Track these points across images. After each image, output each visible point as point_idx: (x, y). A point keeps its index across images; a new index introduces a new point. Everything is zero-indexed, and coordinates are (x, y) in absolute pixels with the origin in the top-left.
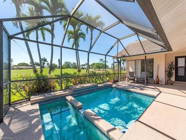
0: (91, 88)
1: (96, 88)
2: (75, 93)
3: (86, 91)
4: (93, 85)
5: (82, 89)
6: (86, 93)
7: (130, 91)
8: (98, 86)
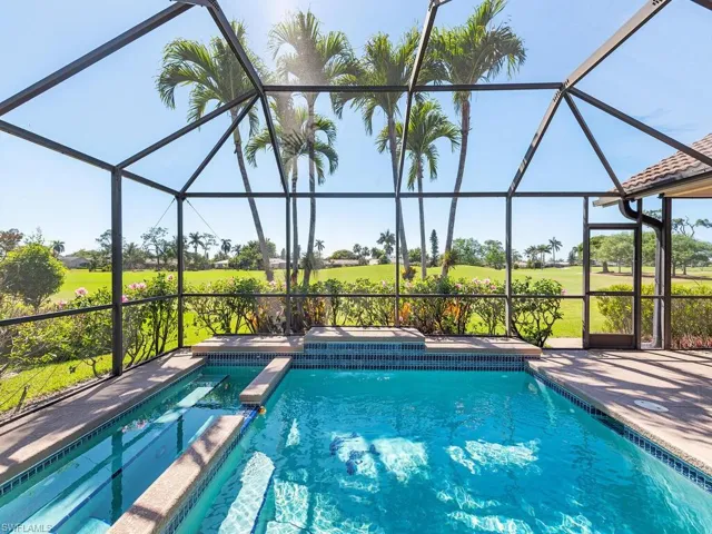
0: (382, 347)
1: (413, 353)
2: (310, 352)
3: (358, 357)
4: (397, 338)
5: (341, 347)
6: (361, 362)
7: (622, 425)
8: (428, 345)
